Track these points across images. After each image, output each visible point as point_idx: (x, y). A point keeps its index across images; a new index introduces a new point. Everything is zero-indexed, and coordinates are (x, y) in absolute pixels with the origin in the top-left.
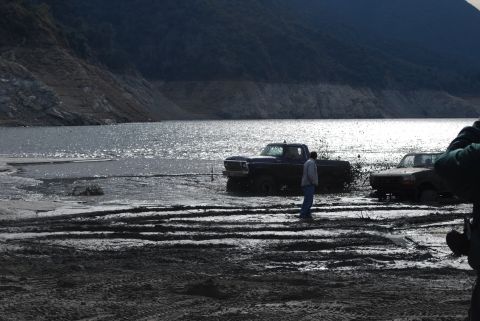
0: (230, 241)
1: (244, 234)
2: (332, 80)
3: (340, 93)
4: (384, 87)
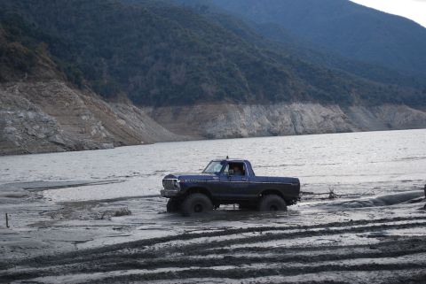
4: (350, 104)
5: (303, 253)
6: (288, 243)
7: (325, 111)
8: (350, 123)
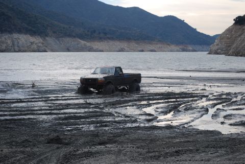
4: (46, 36)
8: (46, 47)
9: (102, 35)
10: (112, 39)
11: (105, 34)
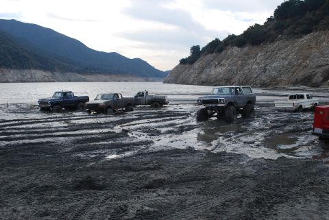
0: (50, 139)
1: (49, 134)
2: (36, 68)
3: (39, 73)
4: (54, 71)
5: (37, 130)
6: (30, 126)
7: (44, 73)
9: (92, 71)
10: (99, 73)
11: (95, 70)
